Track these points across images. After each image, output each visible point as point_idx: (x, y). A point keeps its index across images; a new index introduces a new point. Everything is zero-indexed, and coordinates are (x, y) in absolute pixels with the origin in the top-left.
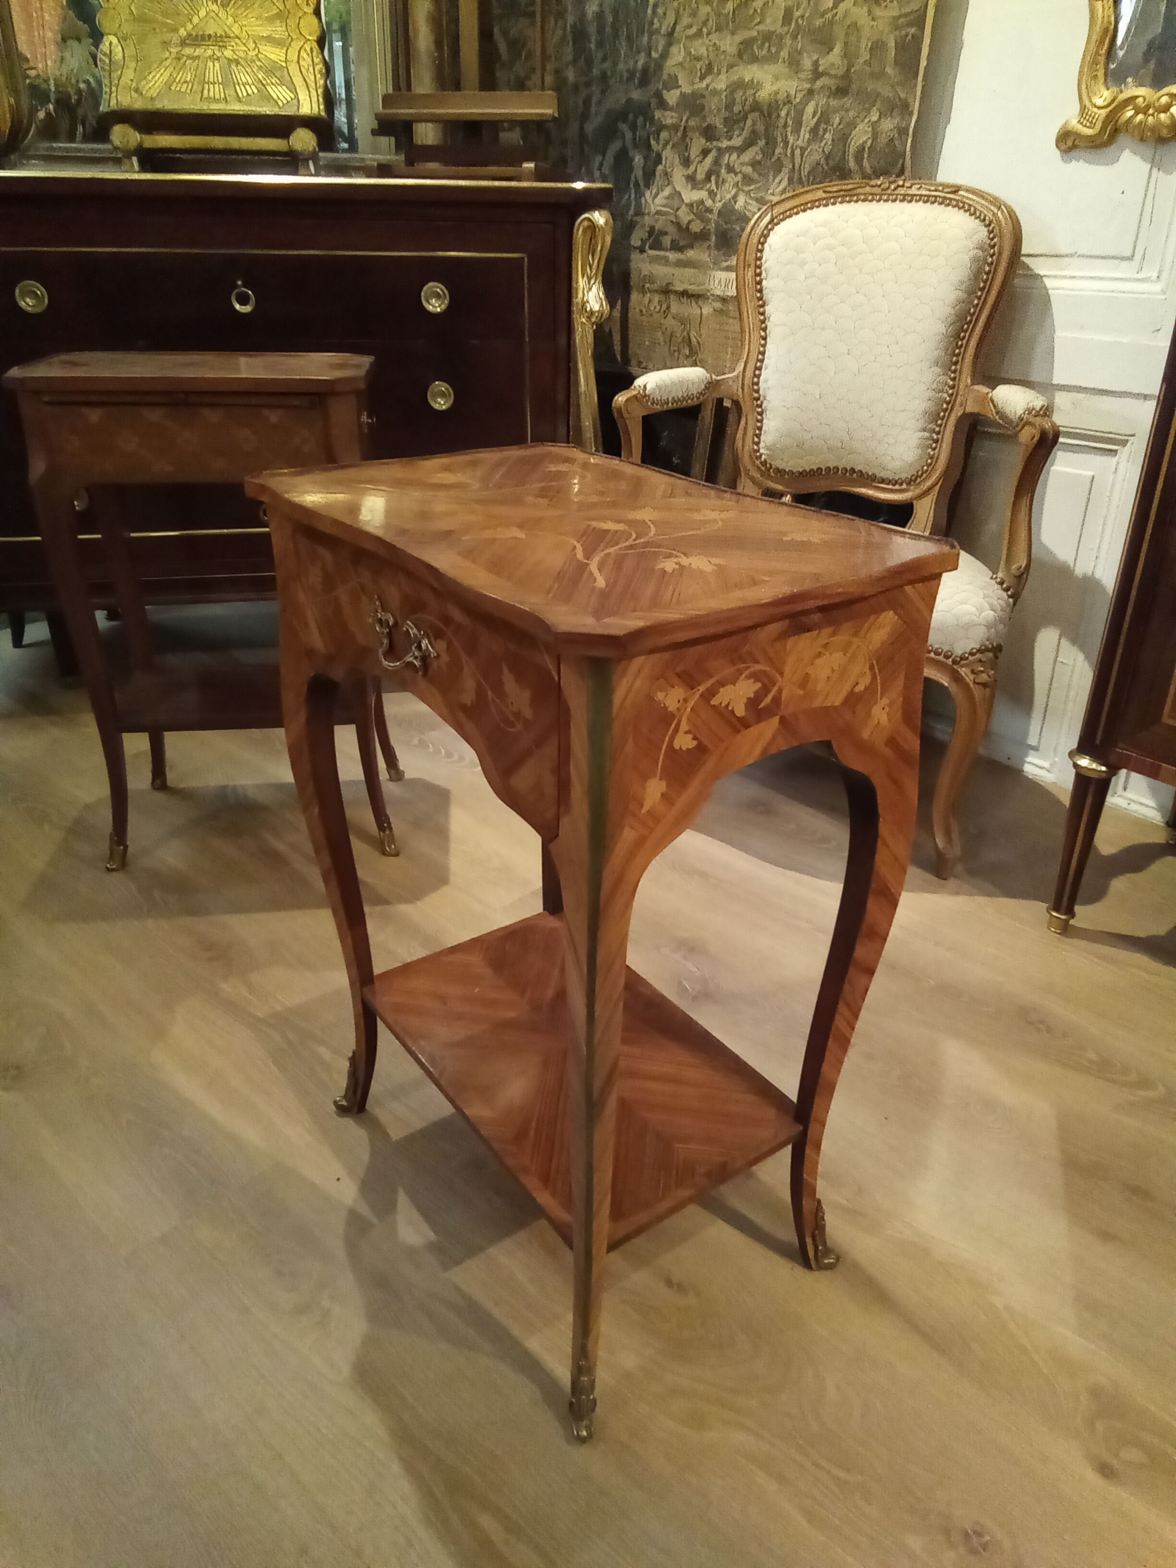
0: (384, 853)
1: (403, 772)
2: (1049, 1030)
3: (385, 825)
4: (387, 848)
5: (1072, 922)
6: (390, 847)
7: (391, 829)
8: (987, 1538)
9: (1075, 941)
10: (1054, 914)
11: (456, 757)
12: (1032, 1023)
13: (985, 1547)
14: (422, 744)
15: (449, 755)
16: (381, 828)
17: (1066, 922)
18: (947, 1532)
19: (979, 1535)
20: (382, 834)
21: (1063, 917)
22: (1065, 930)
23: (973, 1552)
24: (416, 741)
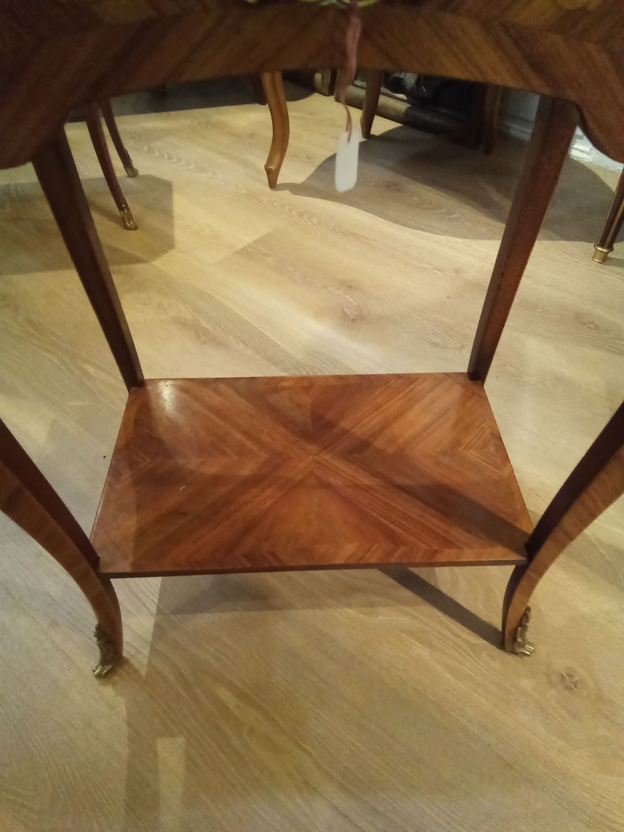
0: (126, 228)
1: (137, 170)
2: (597, 327)
3: (124, 206)
4: (128, 224)
5: (610, 255)
6: (129, 222)
7: (128, 209)
8: (578, 678)
9: (611, 268)
10: (600, 249)
11: (175, 159)
12: (585, 324)
13: (575, 684)
14: (150, 151)
15: (170, 158)
16: (121, 209)
17: (607, 253)
18: (548, 675)
19: (571, 676)
20: (122, 213)
21: (605, 251)
22: (605, 260)
23: (567, 688)
24: (145, 148)
